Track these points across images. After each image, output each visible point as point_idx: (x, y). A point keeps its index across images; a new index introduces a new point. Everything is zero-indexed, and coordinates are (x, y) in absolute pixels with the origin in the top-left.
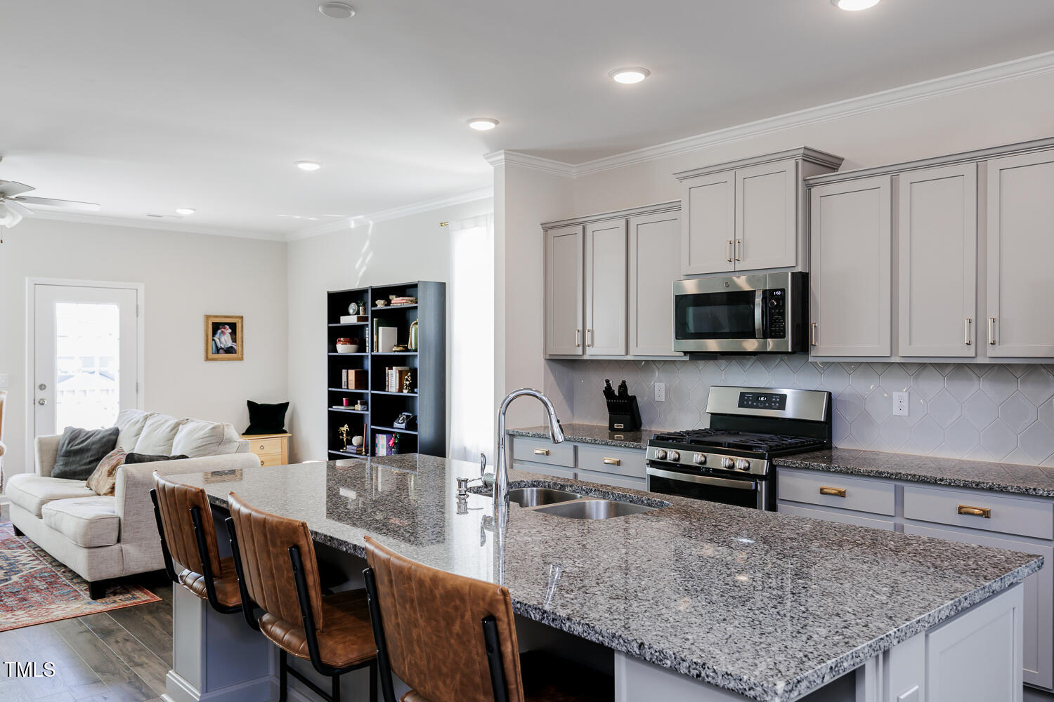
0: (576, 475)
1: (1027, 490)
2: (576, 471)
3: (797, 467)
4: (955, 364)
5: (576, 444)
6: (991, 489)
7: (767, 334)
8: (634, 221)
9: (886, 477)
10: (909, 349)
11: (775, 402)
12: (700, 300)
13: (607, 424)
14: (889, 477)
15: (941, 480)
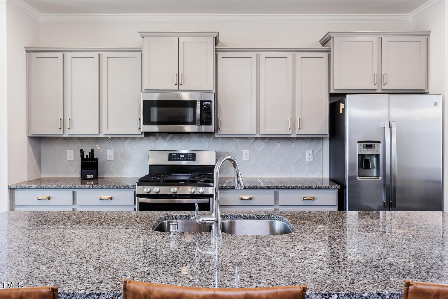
0: (73, 209)
1: (329, 187)
2: (74, 207)
3: (228, 188)
4: (269, 137)
5: (74, 190)
6: (316, 188)
7: (202, 123)
8: (104, 56)
9: (272, 188)
10: (265, 131)
11: (190, 157)
12: (160, 104)
13: (79, 176)
14: (274, 188)
15: (296, 187)
